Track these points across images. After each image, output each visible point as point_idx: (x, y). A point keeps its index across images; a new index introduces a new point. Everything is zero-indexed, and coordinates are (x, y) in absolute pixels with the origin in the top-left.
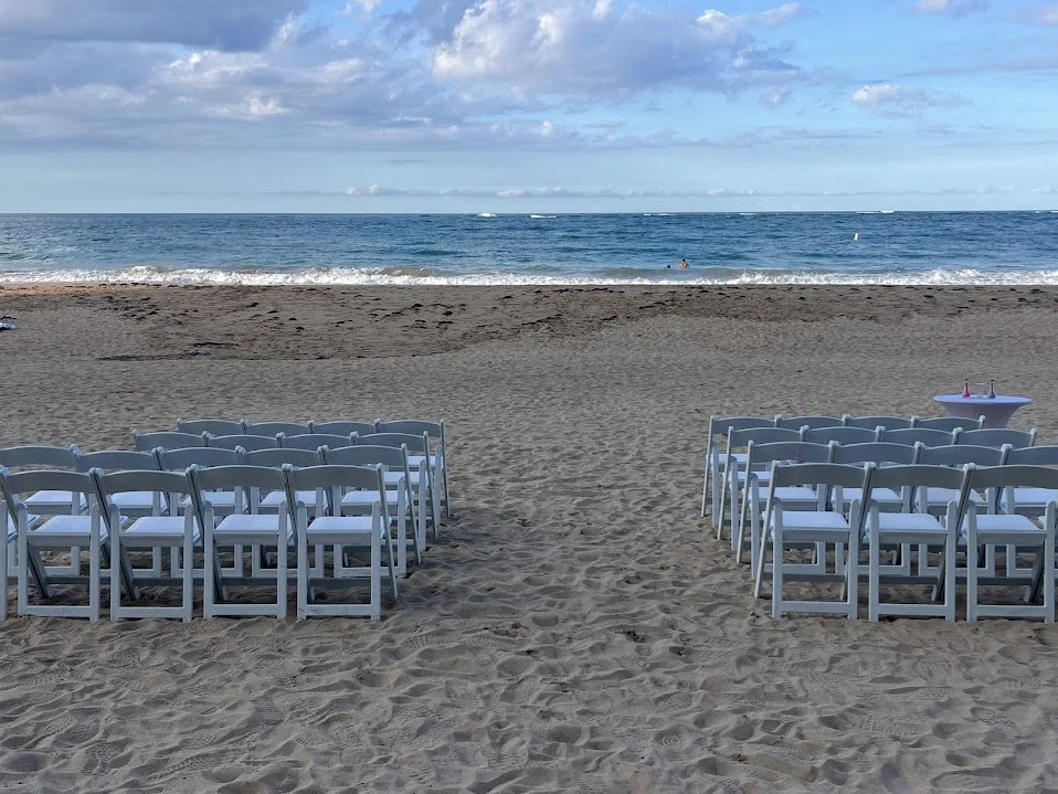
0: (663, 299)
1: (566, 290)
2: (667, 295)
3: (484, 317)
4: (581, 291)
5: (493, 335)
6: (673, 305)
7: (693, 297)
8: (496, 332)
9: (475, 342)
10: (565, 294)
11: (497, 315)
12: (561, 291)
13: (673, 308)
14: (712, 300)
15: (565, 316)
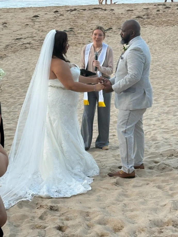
0: (141, 14)
1: (75, 10)
2: (142, 11)
3: (19, 32)
4: (85, 10)
5: (28, 45)
6: (149, 18)
7: (161, 12)
8: (29, 43)
9: (14, 52)
10: (74, 12)
11: (29, 29)
12: (72, 11)
13: (149, 20)
14: (174, 13)
15: (76, 29)
